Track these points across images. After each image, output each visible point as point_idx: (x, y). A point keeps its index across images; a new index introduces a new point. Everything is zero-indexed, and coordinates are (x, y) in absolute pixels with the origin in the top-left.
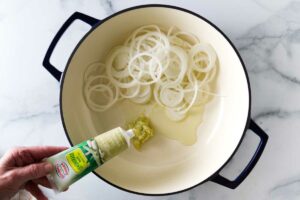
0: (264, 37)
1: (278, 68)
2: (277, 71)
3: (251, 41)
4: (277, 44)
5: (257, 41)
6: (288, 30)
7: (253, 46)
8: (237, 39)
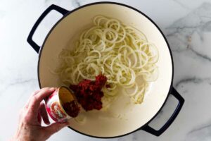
0: (184, 27)
1: (194, 49)
2: (193, 51)
3: (175, 30)
4: (193, 32)
5: (180, 30)
6: (201, 22)
7: (177, 34)
8: (166, 29)
